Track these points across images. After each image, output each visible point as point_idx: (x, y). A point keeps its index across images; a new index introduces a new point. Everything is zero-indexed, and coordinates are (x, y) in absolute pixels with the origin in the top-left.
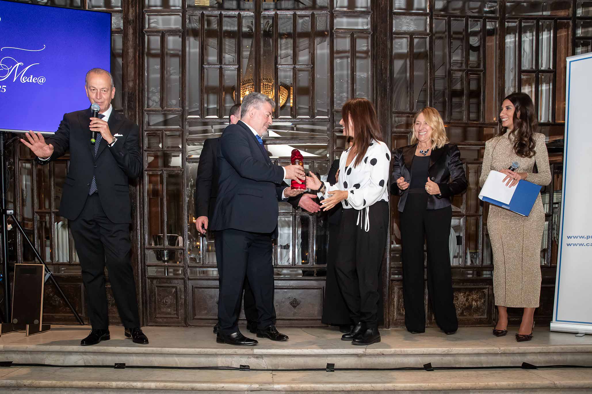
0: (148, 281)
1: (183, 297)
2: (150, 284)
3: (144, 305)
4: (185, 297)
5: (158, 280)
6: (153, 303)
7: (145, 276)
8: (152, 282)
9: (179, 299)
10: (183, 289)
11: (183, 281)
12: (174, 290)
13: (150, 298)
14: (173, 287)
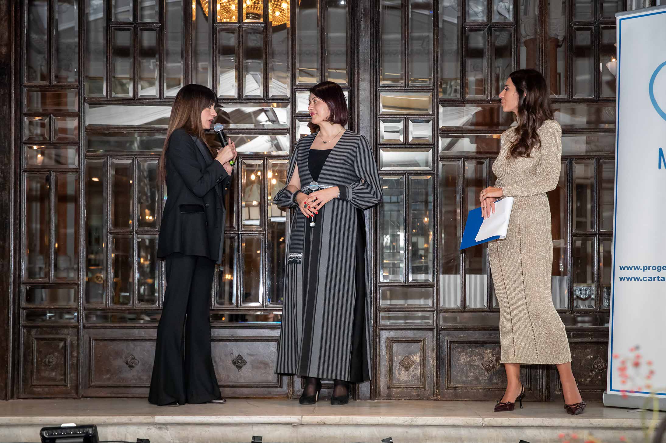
0: (23, 331)
1: (75, 354)
2: (25, 335)
3: (16, 366)
4: (78, 354)
5: (39, 329)
6: (30, 364)
7: (19, 323)
8: (29, 332)
9: (69, 357)
10: (75, 342)
11: (76, 330)
12: (62, 344)
13: (25, 355)
14: (61, 340)
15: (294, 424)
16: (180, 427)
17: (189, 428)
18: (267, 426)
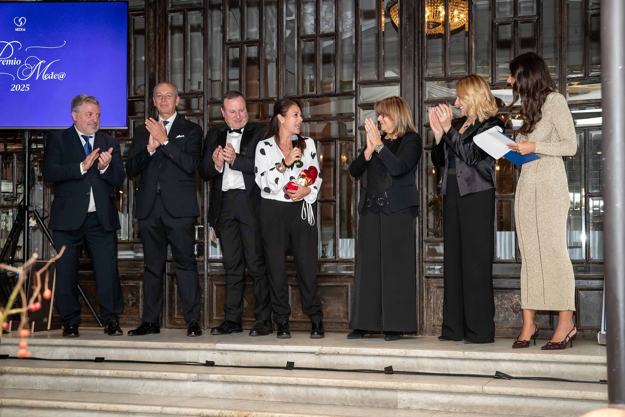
0: (168, 278)
15: (316, 353)
16: (235, 353)
17: (242, 354)
18: (297, 354)
